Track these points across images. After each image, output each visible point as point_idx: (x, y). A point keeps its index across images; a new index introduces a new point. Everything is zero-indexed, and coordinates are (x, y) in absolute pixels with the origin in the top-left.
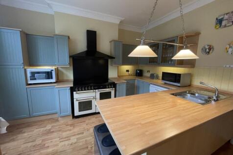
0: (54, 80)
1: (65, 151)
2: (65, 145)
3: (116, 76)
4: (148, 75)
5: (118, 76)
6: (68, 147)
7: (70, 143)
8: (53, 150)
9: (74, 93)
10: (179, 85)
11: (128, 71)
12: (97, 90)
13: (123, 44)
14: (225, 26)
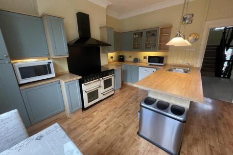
0: (53, 75)
1: (104, 136)
2: (100, 132)
3: (107, 63)
4: (132, 59)
5: (108, 63)
6: (104, 132)
7: (103, 129)
8: (94, 140)
9: (83, 85)
10: (162, 64)
11: (112, 57)
12: (101, 79)
13: (114, 32)
14: (188, 23)
